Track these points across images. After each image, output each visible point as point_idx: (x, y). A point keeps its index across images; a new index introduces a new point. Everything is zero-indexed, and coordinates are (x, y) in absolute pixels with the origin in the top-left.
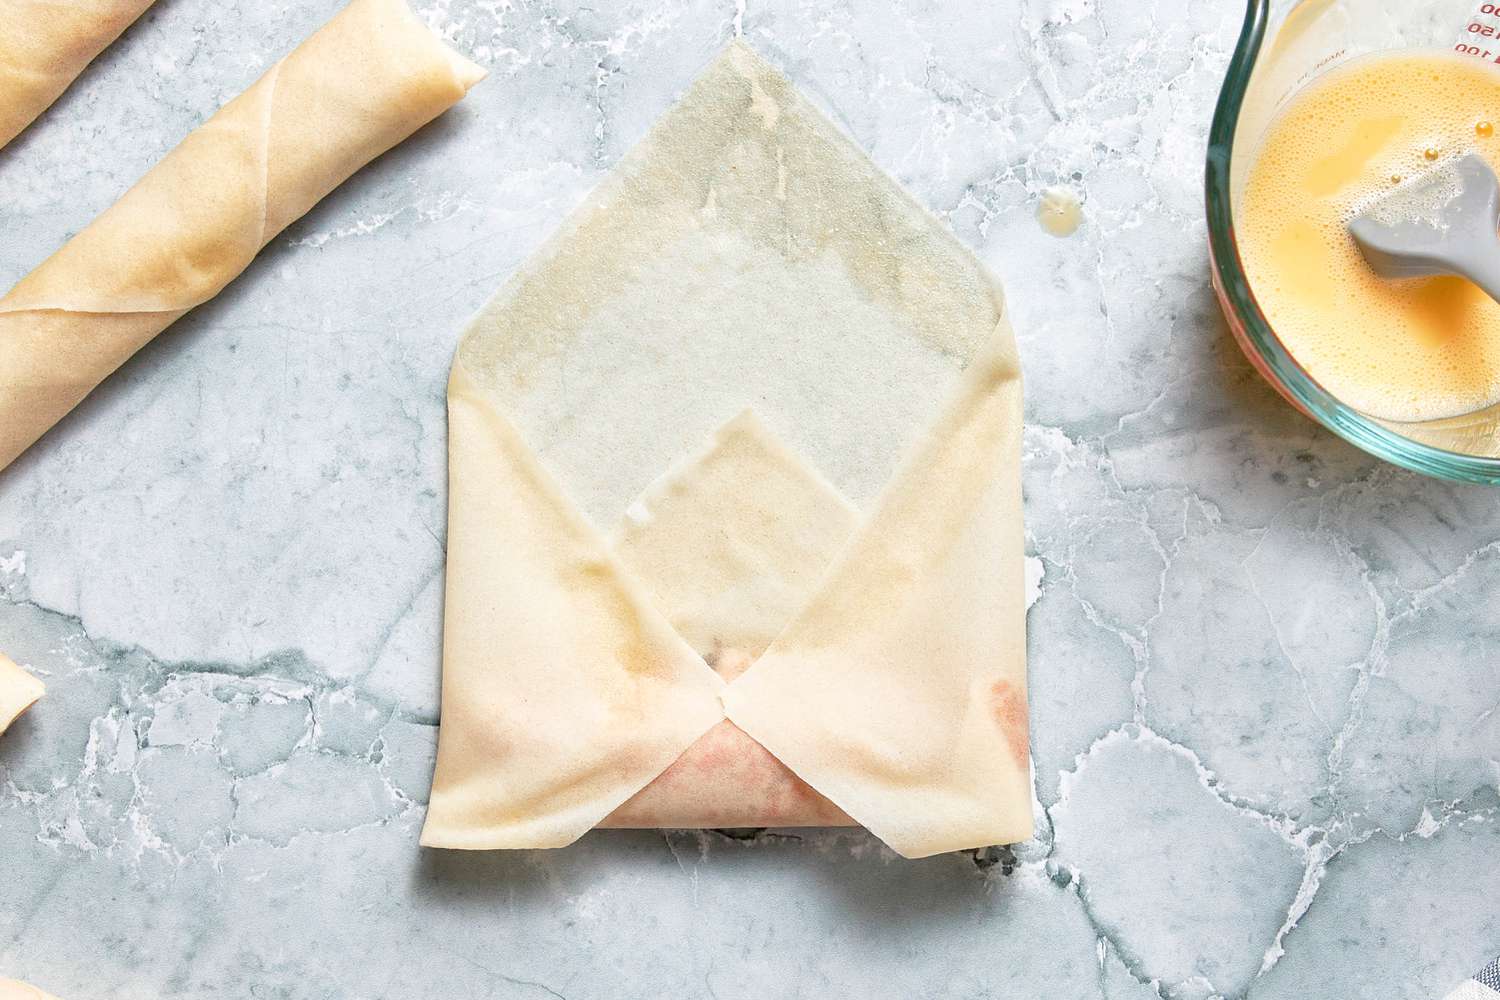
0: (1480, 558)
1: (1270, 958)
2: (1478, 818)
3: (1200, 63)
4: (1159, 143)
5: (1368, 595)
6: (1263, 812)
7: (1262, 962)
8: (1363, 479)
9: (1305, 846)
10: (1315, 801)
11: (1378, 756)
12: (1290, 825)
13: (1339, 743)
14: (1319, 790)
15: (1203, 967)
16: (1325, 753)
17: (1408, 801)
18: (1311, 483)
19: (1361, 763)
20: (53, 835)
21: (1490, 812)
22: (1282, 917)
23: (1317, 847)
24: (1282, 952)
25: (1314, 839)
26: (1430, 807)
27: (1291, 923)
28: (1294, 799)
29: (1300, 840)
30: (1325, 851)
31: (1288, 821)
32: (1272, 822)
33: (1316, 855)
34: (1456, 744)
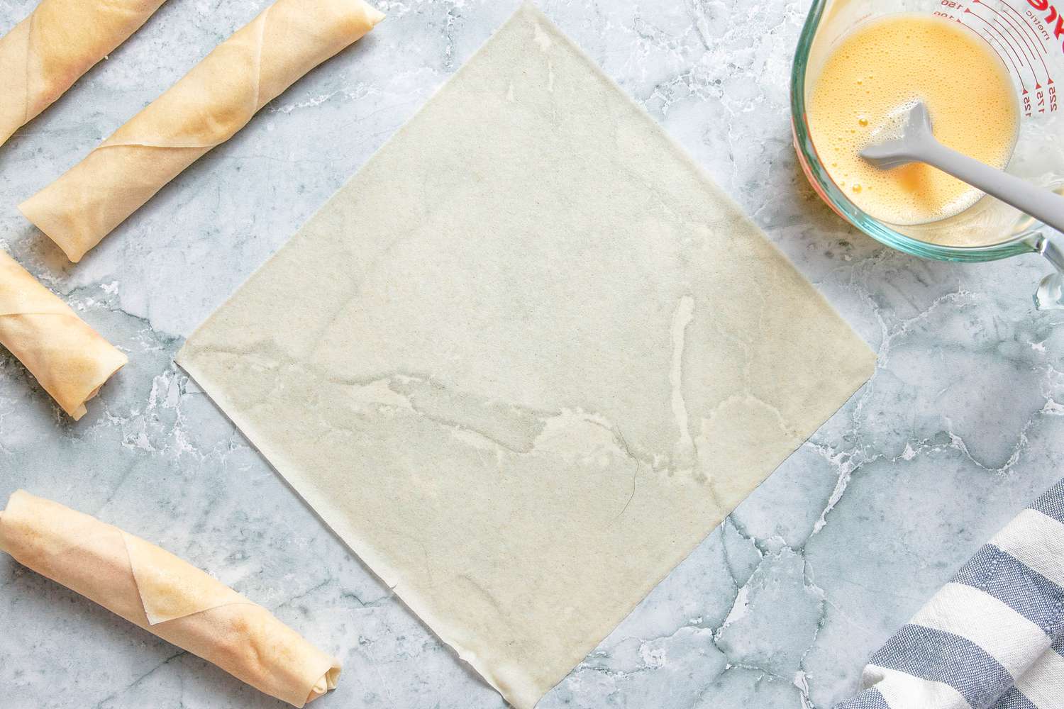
0: (941, 303)
1: (818, 526)
2: (938, 450)
3: (789, 19)
4: (765, 64)
5: (877, 322)
6: (816, 444)
7: (813, 529)
8: (876, 256)
9: (840, 464)
10: (845, 438)
11: (881, 413)
12: (831, 452)
13: (860, 406)
14: (847, 431)
15: (780, 530)
16: (851, 411)
17: (898, 439)
18: (847, 258)
19: (871, 417)
20: (130, 442)
21: (944, 446)
22: (826, 503)
23: (846, 464)
24: (825, 523)
25: (844, 459)
26: (910, 443)
27: (830, 507)
28: (833, 436)
29: (837, 460)
30: (850, 466)
31: (829, 449)
32: (821, 449)
33: (845, 469)
34: (926, 407)
